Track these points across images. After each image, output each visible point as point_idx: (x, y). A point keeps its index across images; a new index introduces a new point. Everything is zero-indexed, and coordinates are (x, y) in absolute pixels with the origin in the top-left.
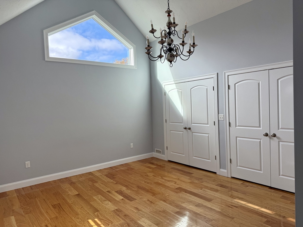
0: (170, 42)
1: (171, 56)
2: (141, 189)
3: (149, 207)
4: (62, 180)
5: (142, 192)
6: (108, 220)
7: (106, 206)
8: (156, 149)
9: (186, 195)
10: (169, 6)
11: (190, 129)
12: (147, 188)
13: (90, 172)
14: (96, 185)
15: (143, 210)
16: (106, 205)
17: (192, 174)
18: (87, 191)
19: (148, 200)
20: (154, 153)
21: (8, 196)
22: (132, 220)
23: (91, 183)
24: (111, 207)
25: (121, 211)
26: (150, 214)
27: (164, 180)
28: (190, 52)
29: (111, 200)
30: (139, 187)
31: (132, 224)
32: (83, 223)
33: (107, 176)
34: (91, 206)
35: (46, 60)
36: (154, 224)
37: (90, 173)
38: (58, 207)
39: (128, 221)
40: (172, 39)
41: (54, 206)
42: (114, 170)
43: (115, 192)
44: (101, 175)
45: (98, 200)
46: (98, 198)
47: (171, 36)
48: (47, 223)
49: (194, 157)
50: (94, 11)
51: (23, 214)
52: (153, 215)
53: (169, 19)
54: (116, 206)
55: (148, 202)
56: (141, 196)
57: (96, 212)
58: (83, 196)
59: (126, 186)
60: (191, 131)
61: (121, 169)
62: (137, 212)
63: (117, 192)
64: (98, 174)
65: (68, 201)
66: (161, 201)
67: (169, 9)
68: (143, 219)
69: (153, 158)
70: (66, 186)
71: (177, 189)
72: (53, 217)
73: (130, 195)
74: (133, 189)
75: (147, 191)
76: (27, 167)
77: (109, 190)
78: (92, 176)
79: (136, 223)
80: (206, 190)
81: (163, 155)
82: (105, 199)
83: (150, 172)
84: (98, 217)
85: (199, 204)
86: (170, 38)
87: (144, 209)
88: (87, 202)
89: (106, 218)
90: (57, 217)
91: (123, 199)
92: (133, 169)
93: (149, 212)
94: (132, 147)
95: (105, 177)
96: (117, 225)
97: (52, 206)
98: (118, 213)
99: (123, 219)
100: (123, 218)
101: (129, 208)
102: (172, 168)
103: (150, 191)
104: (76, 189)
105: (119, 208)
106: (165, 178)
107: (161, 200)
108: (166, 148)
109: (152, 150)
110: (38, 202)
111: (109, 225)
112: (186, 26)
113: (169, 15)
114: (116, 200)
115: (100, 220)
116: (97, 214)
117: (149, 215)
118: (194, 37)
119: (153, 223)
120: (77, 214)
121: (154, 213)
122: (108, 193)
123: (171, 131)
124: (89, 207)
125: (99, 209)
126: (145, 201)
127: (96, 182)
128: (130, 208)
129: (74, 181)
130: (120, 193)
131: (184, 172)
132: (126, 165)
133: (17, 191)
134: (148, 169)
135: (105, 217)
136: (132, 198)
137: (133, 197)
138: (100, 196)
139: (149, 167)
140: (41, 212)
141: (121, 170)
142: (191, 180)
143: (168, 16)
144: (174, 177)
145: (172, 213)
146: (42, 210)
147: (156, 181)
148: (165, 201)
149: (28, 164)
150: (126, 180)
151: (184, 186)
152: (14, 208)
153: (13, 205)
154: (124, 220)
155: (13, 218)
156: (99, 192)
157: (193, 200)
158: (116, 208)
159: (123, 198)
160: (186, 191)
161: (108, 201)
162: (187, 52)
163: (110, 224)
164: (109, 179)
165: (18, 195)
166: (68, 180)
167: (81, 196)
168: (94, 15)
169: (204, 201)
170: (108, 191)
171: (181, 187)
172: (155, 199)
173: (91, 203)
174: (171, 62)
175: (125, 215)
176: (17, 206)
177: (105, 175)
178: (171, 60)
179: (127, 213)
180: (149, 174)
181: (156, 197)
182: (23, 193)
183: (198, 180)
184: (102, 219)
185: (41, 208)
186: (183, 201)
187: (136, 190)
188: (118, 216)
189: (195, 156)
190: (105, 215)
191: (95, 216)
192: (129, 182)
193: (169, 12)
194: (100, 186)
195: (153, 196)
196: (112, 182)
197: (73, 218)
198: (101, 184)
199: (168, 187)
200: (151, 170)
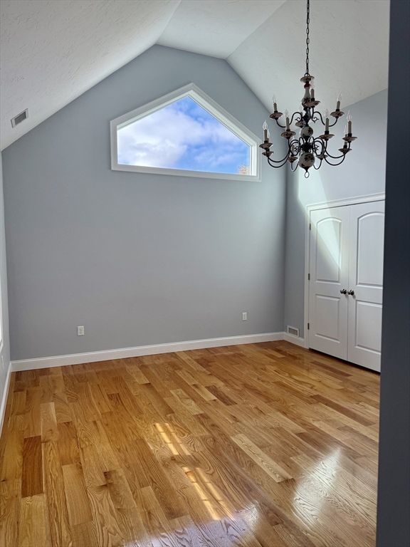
0: (307, 134)
1: (306, 159)
2: (250, 389)
3: (254, 419)
4: (129, 360)
5: (250, 394)
6: (185, 427)
7: (187, 408)
8: (288, 326)
9: (326, 409)
10: (307, 68)
11: (352, 293)
12: (259, 389)
13: (173, 353)
14: (179, 373)
15: (244, 422)
16: (188, 405)
17: (348, 375)
18: (163, 380)
19: (257, 408)
20: (285, 333)
21: (51, 373)
22: (222, 434)
23: (171, 369)
24: (193, 408)
25: (207, 417)
26: (254, 429)
27: (292, 381)
28: (345, 150)
29: (198, 400)
30: (245, 385)
31: (220, 440)
32: (146, 426)
33: (197, 361)
34: (165, 403)
35: (113, 169)
36: (257, 445)
37: (173, 355)
38: (115, 398)
39: (215, 434)
40: (310, 128)
41: (110, 397)
42: (212, 353)
43: (206, 387)
44: (190, 358)
45: (175, 396)
46: (176, 393)
47: (309, 123)
48: (96, 419)
49: (357, 347)
50: (192, 84)
51: (67, 402)
52: (259, 431)
53: (307, 92)
54: (202, 410)
55: (255, 411)
56: (246, 399)
57: (169, 413)
58: (155, 387)
59: (225, 381)
60: (354, 297)
61: (225, 353)
62: (233, 423)
63: (208, 388)
64: (185, 357)
65: (132, 391)
66: (279, 413)
67: (307, 73)
68: (240, 435)
69: (282, 342)
70: (133, 369)
71: (311, 397)
72: (106, 411)
73: (229, 396)
74: (237, 387)
75: (259, 393)
76: (79, 334)
77: (197, 383)
78: (175, 359)
79: (227, 439)
80: (366, 405)
81: (300, 339)
82: (187, 396)
83: (271, 364)
84: (170, 420)
85: (346, 426)
86: (307, 125)
87: (246, 420)
88: (159, 397)
89: (183, 425)
90: (111, 413)
91: (215, 400)
92: (242, 355)
93: (253, 427)
94: (245, 318)
95: (195, 363)
96: (197, 438)
97: (108, 395)
98: (201, 419)
99: (208, 430)
100: (209, 428)
101: (221, 415)
102: (315, 363)
103: (264, 394)
104: (147, 374)
105: (207, 413)
106: (295, 377)
107: (279, 410)
108: (306, 326)
109: (282, 328)
110: (90, 387)
111: (184, 435)
112: (339, 103)
113: (307, 86)
114: (204, 401)
115: (174, 425)
116: (170, 417)
117: (252, 430)
118: (350, 123)
119: (255, 443)
120: (141, 412)
121: (261, 429)
122: (193, 388)
123: (318, 297)
124: (160, 405)
125: (174, 410)
126: (249, 409)
127: (180, 369)
128: (224, 416)
129: (146, 363)
130: (214, 390)
131: (335, 371)
132: (233, 347)
133: (64, 368)
134: (270, 359)
135: (180, 422)
136: (230, 400)
137: (232, 399)
138: (180, 391)
139: (272, 357)
140: (90, 402)
141: (224, 355)
142: (343, 386)
143: (305, 86)
144: (313, 378)
145: (292, 434)
146: (93, 399)
147: (278, 379)
148: (284, 413)
149: (81, 330)
150: (226, 372)
151: (328, 394)
152: (56, 392)
153: (55, 387)
154: (210, 432)
155: (52, 405)
156: (181, 384)
157: (336, 418)
158: (202, 412)
159: (216, 398)
160: (328, 403)
161: (191, 400)
162: (340, 150)
163: (186, 434)
164: (200, 366)
165: (65, 375)
166: (137, 361)
167: (152, 387)
168: (192, 91)
169: (357, 423)
170: (194, 385)
171: (320, 394)
172: (270, 407)
173: (164, 399)
174: (306, 169)
175: (213, 425)
176: (60, 391)
177: (196, 360)
178: (306, 166)
179: (217, 422)
180: (268, 367)
181: (271, 405)
182: (72, 373)
183: (358, 387)
184: (176, 426)
185: (92, 397)
186: (318, 418)
187: (240, 389)
188: (202, 424)
189: (358, 345)
190: (182, 420)
191: (167, 419)
192: (232, 376)
193: (307, 80)
194: (185, 375)
195: (266, 403)
196: (204, 372)
197: (134, 417)
198: (186, 374)
199: (298, 392)
200: (274, 361)
